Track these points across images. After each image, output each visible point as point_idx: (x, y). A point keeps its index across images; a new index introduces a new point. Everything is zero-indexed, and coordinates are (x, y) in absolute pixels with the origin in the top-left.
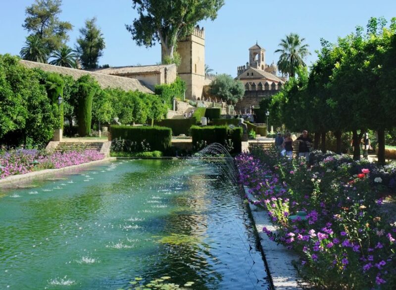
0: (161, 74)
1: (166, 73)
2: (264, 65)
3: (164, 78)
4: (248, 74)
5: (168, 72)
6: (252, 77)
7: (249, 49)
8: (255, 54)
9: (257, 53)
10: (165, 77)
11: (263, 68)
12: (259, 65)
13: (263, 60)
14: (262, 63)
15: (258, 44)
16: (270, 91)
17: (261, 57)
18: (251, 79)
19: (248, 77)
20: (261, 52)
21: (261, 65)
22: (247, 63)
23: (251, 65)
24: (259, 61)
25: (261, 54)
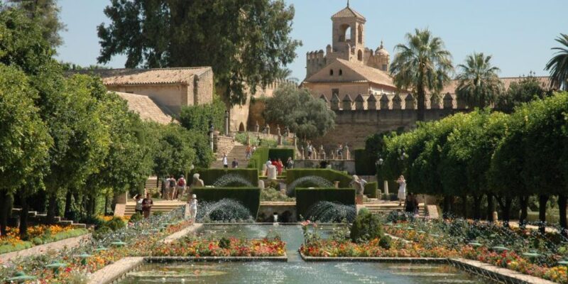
0: (189, 87)
1: (195, 85)
2: (363, 52)
3: (192, 94)
4: (332, 72)
5: (200, 84)
6: (340, 78)
7: (333, 18)
8: (345, 27)
9: (348, 26)
10: (195, 91)
11: (360, 58)
12: (353, 52)
13: (360, 41)
14: (358, 47)
15: (350, 7)
16: (378, 111)
17: (357, 34)
18: (337, 82)
19: (331, 78)
20: (357, 24)
21: (356, 52)
22: (328, 47)
23: (335, 50)
24: (352, 41)
25: (357, 27)
